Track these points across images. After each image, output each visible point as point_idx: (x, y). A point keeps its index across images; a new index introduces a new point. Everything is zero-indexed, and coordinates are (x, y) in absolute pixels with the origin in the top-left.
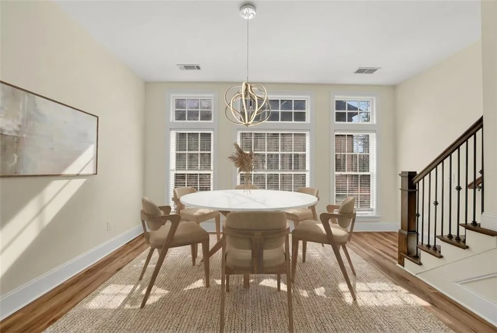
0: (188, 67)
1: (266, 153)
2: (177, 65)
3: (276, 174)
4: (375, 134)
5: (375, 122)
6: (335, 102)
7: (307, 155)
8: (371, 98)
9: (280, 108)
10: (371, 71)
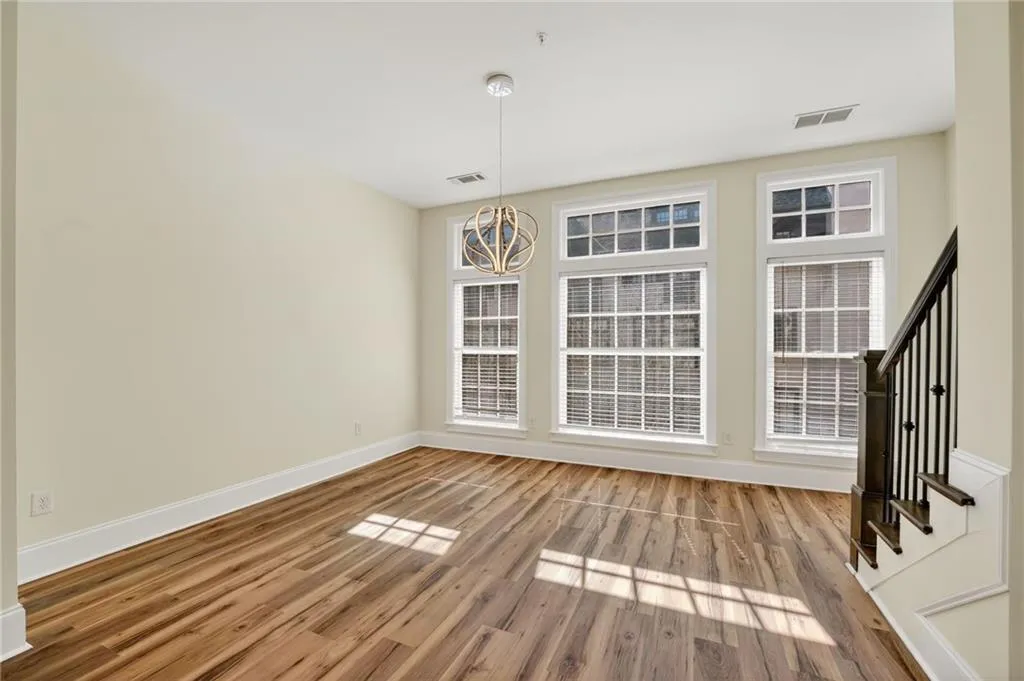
0: (466, 179)
1: (616, 314)
2: (449, 179)
3: (635, 357)
4: (881, 259)
5: (881, 232)
6: (771, 194)
7: (701, 316)
8: (873, 172)
9: (643, 225)
10: (840, 115)
